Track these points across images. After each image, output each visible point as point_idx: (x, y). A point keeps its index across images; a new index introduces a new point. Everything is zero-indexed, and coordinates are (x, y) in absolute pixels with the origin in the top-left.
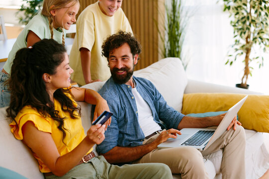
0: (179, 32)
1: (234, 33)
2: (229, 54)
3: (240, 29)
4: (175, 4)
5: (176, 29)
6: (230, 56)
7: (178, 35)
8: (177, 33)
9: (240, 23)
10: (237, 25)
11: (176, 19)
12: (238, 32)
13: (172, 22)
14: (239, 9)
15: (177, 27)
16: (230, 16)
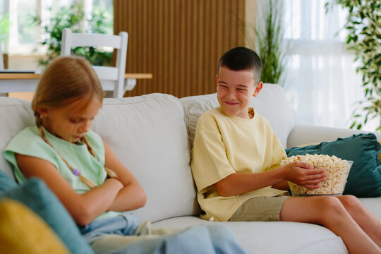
0: (278, 71)
1: (364, 79)
2: (356, 114)
3: (373, 73)
4: (272, 28)
5: (272, 68)
6: (358, 116)
7: (275, 76)
8: (273, 73)
9: (373, 64)
10: (367, 67)
11: (272, 50)
12: (369, 77)
13: (266, 55)
14: (371, 44)
15: (274, 65)
16: (356, 60)
